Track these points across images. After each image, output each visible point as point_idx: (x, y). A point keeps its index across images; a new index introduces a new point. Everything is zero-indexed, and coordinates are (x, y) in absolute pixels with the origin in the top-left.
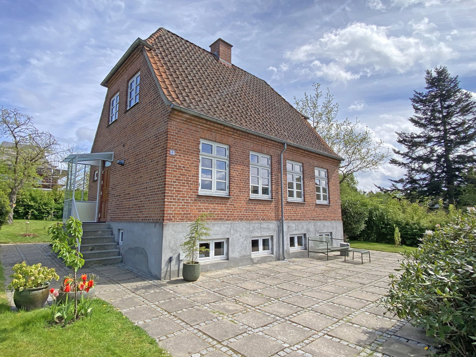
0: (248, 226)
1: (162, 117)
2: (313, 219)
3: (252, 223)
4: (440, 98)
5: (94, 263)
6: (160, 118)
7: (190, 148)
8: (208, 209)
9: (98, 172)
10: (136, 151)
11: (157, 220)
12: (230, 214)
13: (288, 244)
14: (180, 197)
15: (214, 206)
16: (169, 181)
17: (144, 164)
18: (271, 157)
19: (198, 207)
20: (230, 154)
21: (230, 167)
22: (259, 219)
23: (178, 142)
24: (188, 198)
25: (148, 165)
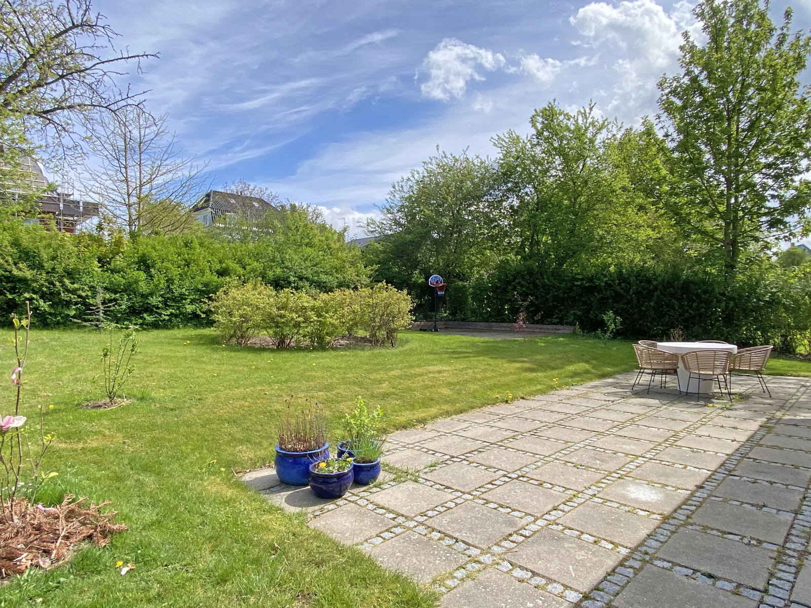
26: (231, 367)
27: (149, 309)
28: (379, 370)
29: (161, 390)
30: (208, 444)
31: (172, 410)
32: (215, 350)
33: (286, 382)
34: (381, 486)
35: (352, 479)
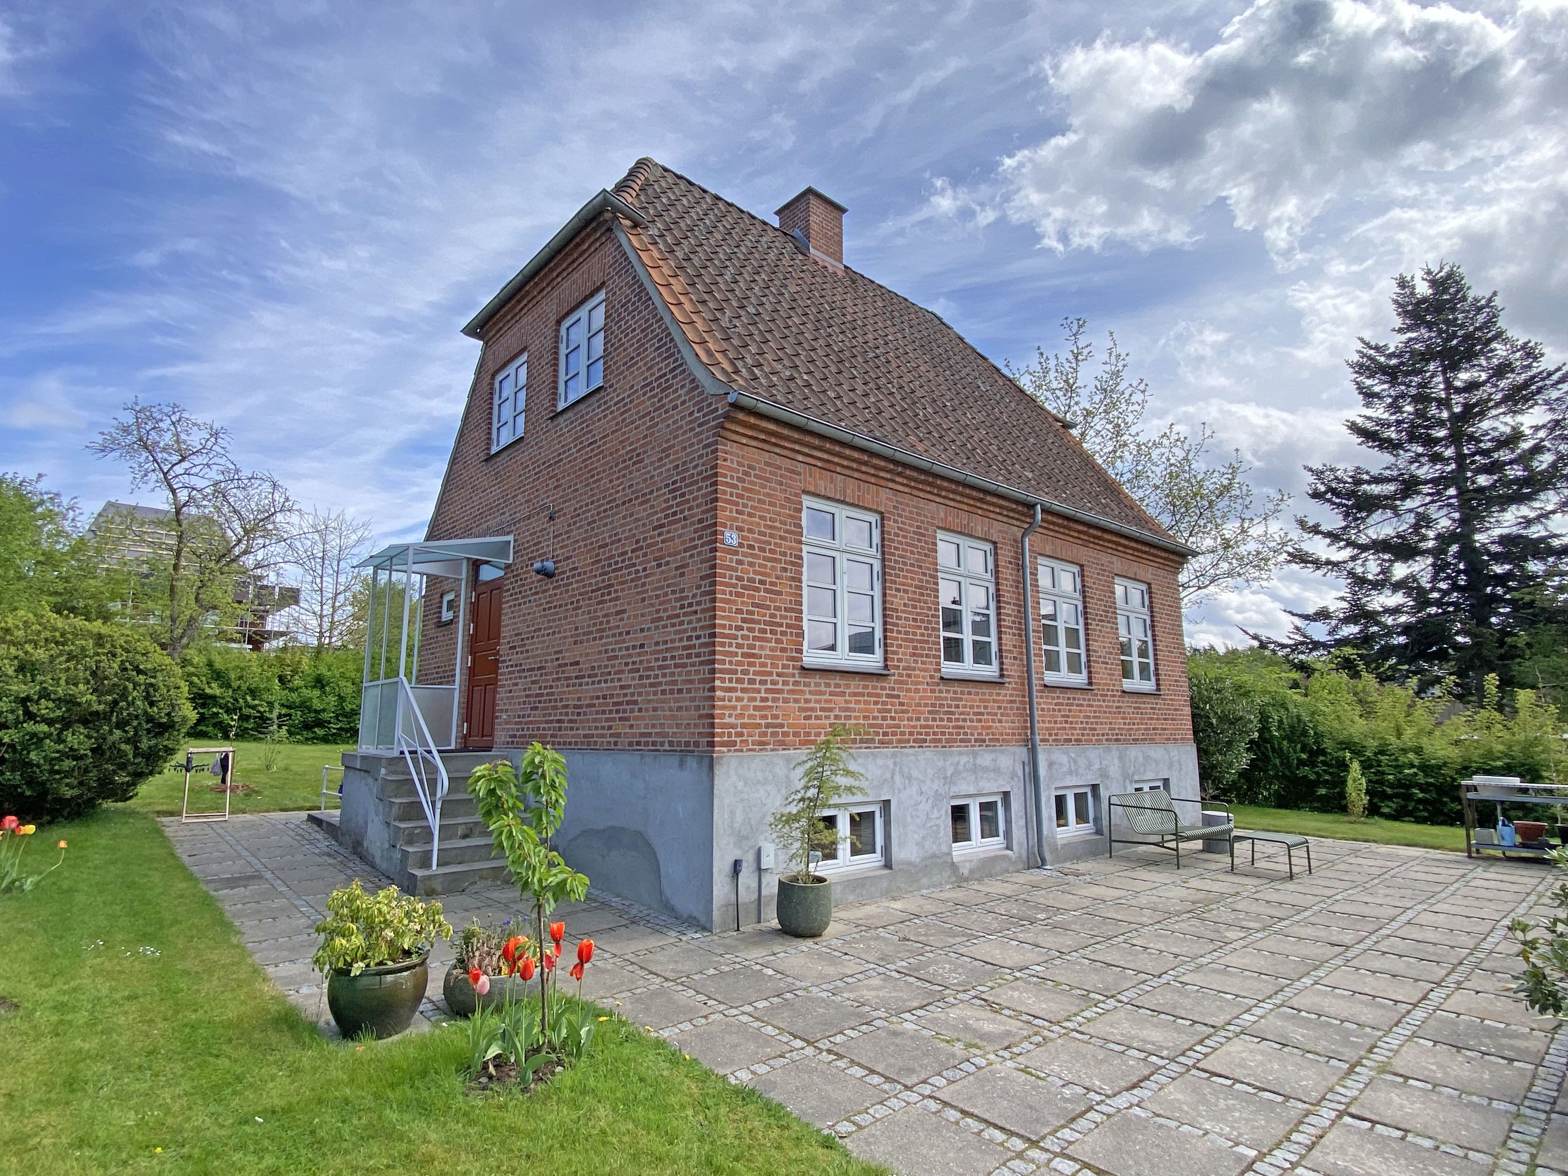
0: (940, 764)
1: (692, 429)
2: (1117, 740)
3: (951, 754)
4: (1442, 361)
5: (481, 878)
6: (685, 433)
7: (777, 524)
8: (831, 710)
9: (458, 596)
10: (596, 535)
11: (687, 744)
12: (889, 726)
13: (1050, 818)
14: (755, 673)
15: (846, 702)
16: (723, 626)
17: (629, 574)
18: (996, 548)
19: (802, 705)
20: (883, 539)
21: (884, 581)
22: (969, 741)
23: (745, 506)
24: (775, 677)
25: (646, 576)
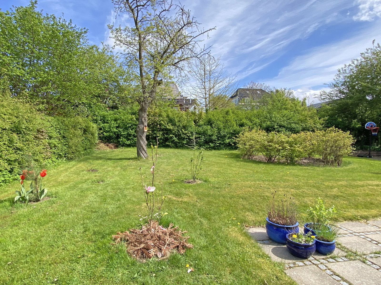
26: (244, 170)
27: (212, 141)
28: (331, 180)
29: (214, 178)
30: (232, 208)
31: (217, 188)
32: (238, 161)
33: (272, 181)
34: (336, 259)
35: (315, 249)
